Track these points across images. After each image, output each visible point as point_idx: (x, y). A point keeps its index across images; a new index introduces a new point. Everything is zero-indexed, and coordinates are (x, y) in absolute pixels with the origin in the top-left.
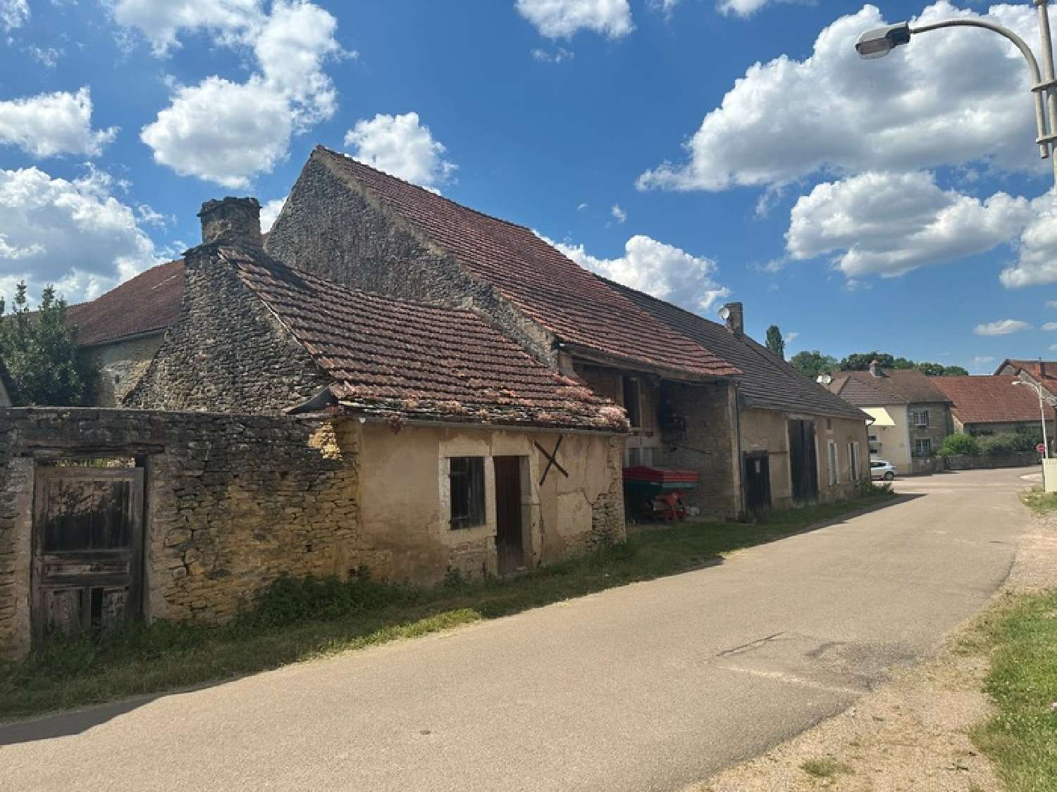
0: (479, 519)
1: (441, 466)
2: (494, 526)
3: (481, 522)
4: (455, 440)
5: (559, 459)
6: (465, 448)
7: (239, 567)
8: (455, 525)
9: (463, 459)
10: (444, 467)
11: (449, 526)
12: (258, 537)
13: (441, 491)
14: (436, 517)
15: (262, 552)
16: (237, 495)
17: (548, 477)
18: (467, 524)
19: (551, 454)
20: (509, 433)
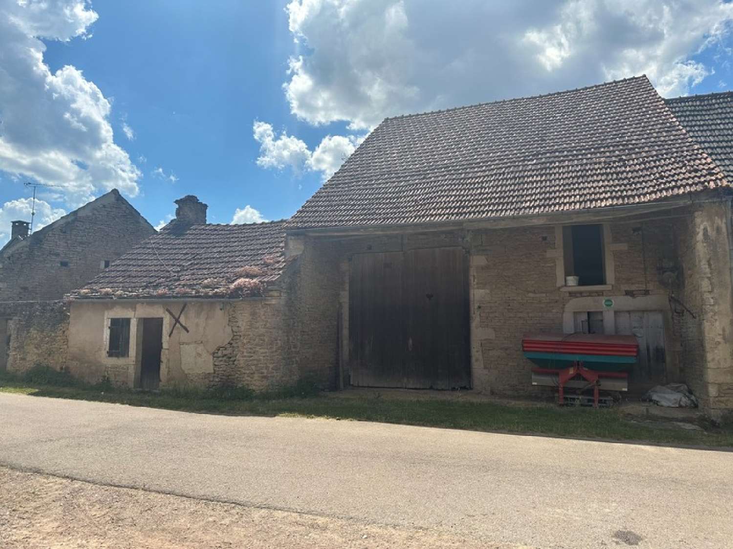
0: (124, 353)
1: (105, 323)
2: (134, 359)
3: (126, 355)
4: (115, 309)
5: (182, 320)
6: (119, 313)
7: (29, 358)
8: (110, 354)
9: (118, 319)
10: (107, 323)
11: (107, 355)
12: (36, 348)
13: (105, 336)
14: (100, 349)
15: (36, 353)
16: (33, 332)
17: (174, 331)
18: (117, 355)
19: (177, 316)
20: (148, 303)
